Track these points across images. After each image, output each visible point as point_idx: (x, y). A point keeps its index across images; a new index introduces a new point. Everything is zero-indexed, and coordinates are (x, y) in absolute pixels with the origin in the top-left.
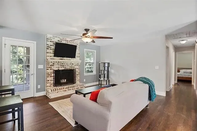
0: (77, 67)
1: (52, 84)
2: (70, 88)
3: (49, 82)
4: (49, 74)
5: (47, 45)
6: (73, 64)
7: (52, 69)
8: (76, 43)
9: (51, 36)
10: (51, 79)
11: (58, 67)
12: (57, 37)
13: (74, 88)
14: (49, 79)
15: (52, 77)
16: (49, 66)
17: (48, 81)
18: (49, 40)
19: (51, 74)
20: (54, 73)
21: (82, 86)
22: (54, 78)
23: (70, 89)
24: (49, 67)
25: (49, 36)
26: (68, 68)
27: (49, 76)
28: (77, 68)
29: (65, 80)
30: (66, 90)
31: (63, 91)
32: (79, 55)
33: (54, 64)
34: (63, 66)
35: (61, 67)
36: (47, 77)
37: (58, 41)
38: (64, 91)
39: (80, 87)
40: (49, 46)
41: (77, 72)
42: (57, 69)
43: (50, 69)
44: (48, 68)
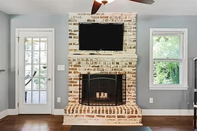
0: (130, 69)
1: (76, 99)
2: (103, 113)
3: (73, 94)
4: (73, 80)
5: (69, 30)
6: (118, 63)
7: (77, 72)
8: (128, 19)
9: (76, 14)
10: (76, 90)
11: (88, 69)
12: (85, 14)
13: (112, 115)
14: (72, 88)
15: (76, 85)
16: (73, 67)
17: (71, 92)
18: (73, 23)
19: (75, 81)
20: (80, 79)
21: (134, 114)
22: (80, 89)
23: (101, 114)
24: (73, 69)
25: (71, 15)
26: (108, 70)
27: (73, 84)
28: (128, 73)
29: (106, 94)
30: (93, 117)
31: (86, 116)
32: (135, 43)
33: (79, 63)
34: (99, 67)
35: (93, 68)
36: (69, 85)
37: (88, 20)
38: (89, 116)
39: (127, 115)
40: (73, 32)
41: (130, 79)
42: (85, 72)
43: (74, 73)
44: (70, 71)
